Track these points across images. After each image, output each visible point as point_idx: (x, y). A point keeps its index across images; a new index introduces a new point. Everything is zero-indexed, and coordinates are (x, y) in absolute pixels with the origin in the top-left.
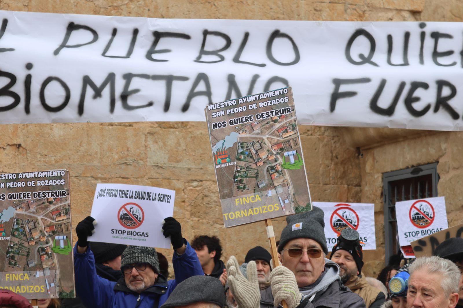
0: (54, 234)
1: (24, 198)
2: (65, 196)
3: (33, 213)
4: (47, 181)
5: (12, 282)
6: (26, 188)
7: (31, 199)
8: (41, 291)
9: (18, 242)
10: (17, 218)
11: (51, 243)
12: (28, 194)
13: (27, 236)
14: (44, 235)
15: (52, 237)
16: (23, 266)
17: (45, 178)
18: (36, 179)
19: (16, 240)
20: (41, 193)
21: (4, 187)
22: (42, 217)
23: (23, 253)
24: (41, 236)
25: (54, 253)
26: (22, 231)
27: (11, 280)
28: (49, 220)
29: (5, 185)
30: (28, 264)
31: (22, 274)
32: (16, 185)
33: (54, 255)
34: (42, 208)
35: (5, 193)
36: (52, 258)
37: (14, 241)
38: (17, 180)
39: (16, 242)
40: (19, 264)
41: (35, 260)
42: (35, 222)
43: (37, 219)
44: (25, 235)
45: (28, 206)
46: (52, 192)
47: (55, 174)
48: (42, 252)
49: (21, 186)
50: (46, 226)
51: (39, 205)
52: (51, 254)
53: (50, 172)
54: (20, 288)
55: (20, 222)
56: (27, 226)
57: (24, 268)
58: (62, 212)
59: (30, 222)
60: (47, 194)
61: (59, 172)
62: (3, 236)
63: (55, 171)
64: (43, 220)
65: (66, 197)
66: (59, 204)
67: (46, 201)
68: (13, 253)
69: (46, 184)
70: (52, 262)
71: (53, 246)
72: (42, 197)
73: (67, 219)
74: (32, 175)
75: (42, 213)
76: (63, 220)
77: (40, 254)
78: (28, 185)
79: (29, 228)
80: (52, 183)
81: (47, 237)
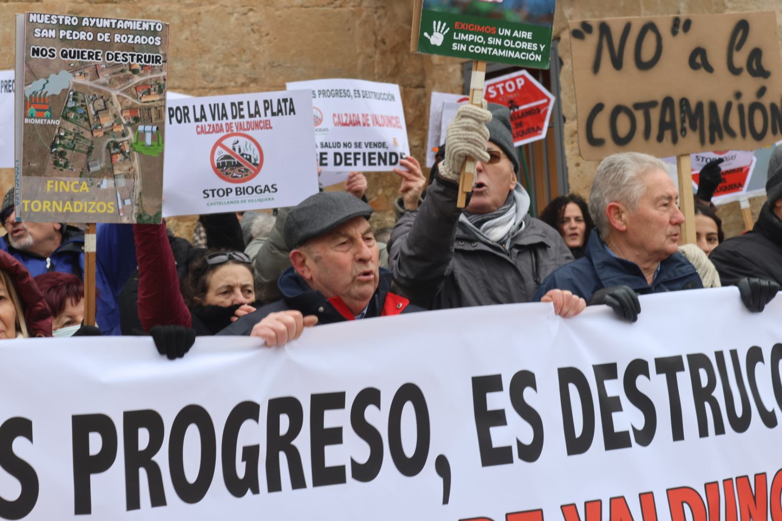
0: (136, 122)
1: (89, 59)
2: (160, 63)
3: (104, 85)
4: (131, 37)
5: (58, 194)
6: (94, 43)
7: (101, 62)
8: (109, 211)
9: (74, 129)
10: (75, 90)
11: (131, 136)
12: (97, 53)
13: (90, 122)
14: (120, 123)
15: (133, 126)
16: (80, 170)
17: (128, 31)
18: (113, 30)
19: (70, 127)
20: (119, 54)
21: (54, 36)
22: (118, 93)
23: (81, 149)
24: (115, 124)
25: (135, 153)
26: (82, 112)
27: (56, 190)
28: (130, 98)
29: (58, 34)
30: (88, 167)
31: (78, 183)
32: (76, 35)
33: (133, 155)
34: (119, 79)
35: (55, 47)
36: (130, 160)
37: (66, 128)
38: (79, 28)
39: (69, 130)
40: (72, 166)
41: (101, 160)
42: (107, 101)
43: (110, 96)
44: (87, 120)
45: (95, 73)
46: (138, 56)
47: (146, 26)
48: (114, 150)
49: (85, 39)
50: (124, 108)
51: (115, 73)
52: (129, 153)
53: (138, 23)
54: (72, 204)
55: (80, 97)
56: (91, 105)
57: (81, 173)
58: (152, 89)
59: (96, 99)
60: (130, 57)
61: (152, 25)
62: (47, 118)
63: (146, 22)
64: (120, 98)
65: (162, 66)
66: (149, 75)
67: (128, 68)
68: (64, 146)
69: (130, 41)
70: (129, 166)
71: (133, 141)
72: (121, 62)
73: (161, 100)
74: (107, 23)
75: (119, 86)
76: (153, 101)
77: (110, 152)
78: (99, 39)
79: (94, 109)
80: (138, 40)
81: (125, 125)
